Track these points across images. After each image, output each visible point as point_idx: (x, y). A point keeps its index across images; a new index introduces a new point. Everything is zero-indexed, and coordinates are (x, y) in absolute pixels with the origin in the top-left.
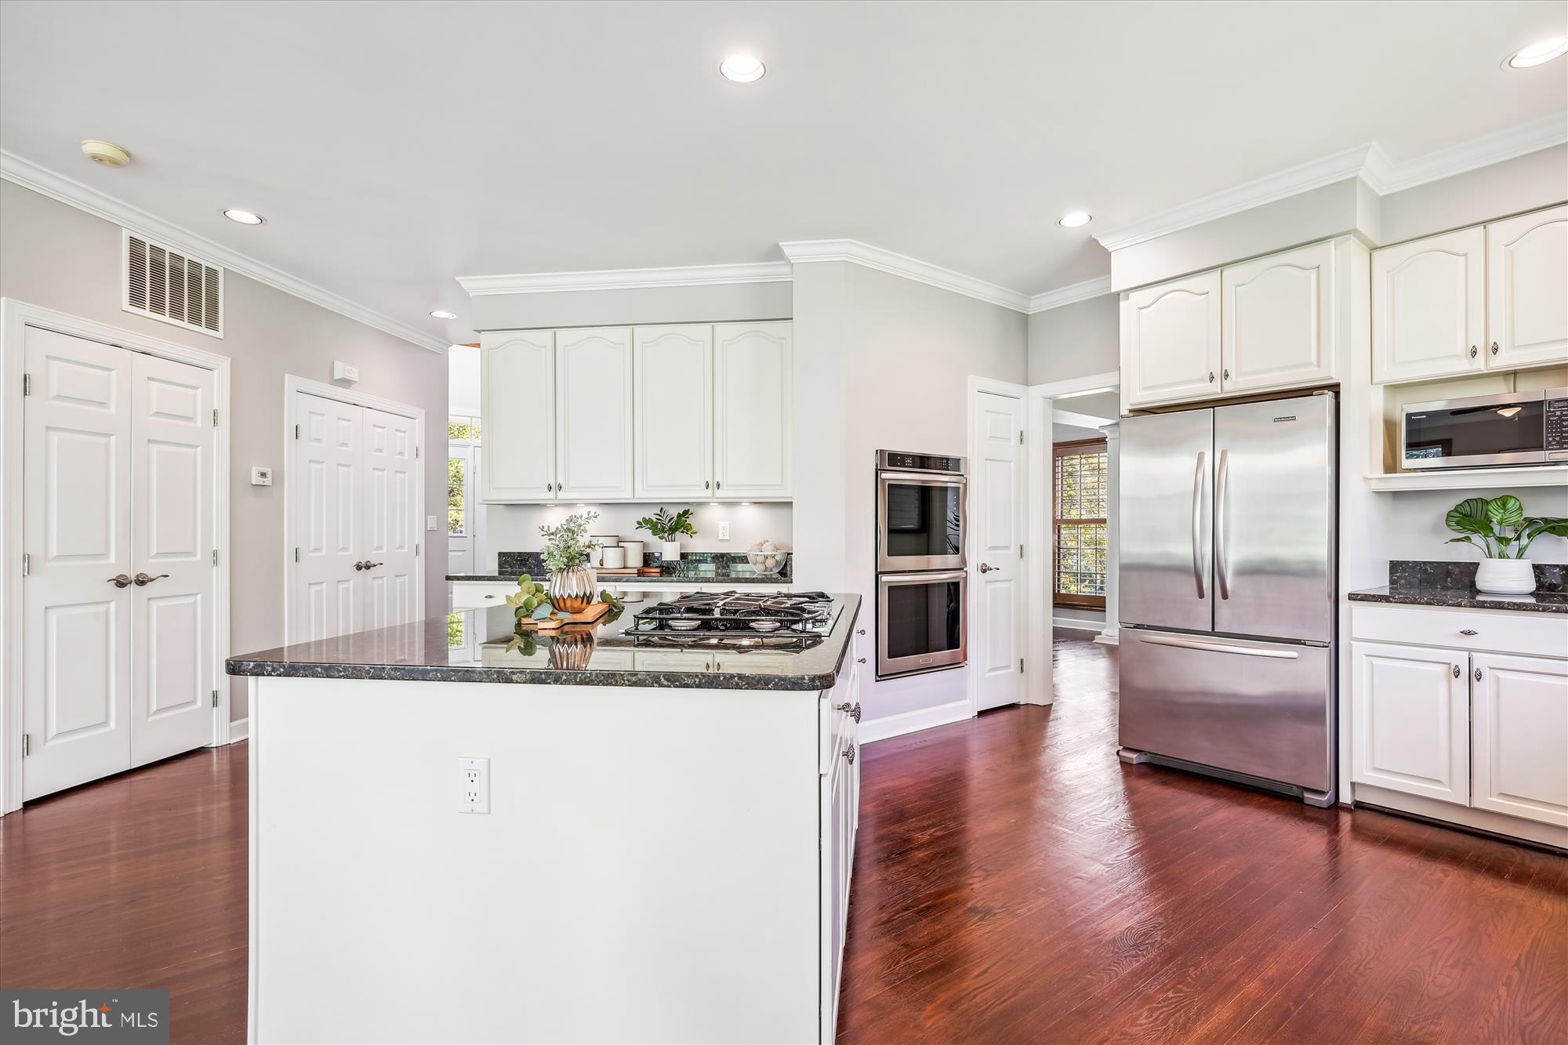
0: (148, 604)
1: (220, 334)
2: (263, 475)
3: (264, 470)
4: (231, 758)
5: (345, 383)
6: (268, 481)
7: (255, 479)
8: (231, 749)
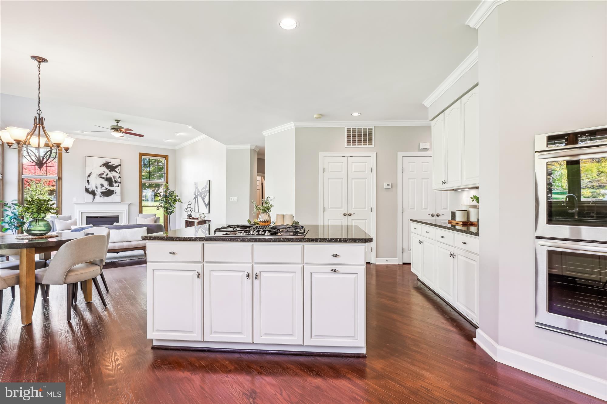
0: (352, 221)
1: (373, 146)
2: (388, 185)
3: (388, 183)
4: (376, 268)
5: (425, 149)
6: (390, 187)
7: (386, 186)
8: (376, 265)
